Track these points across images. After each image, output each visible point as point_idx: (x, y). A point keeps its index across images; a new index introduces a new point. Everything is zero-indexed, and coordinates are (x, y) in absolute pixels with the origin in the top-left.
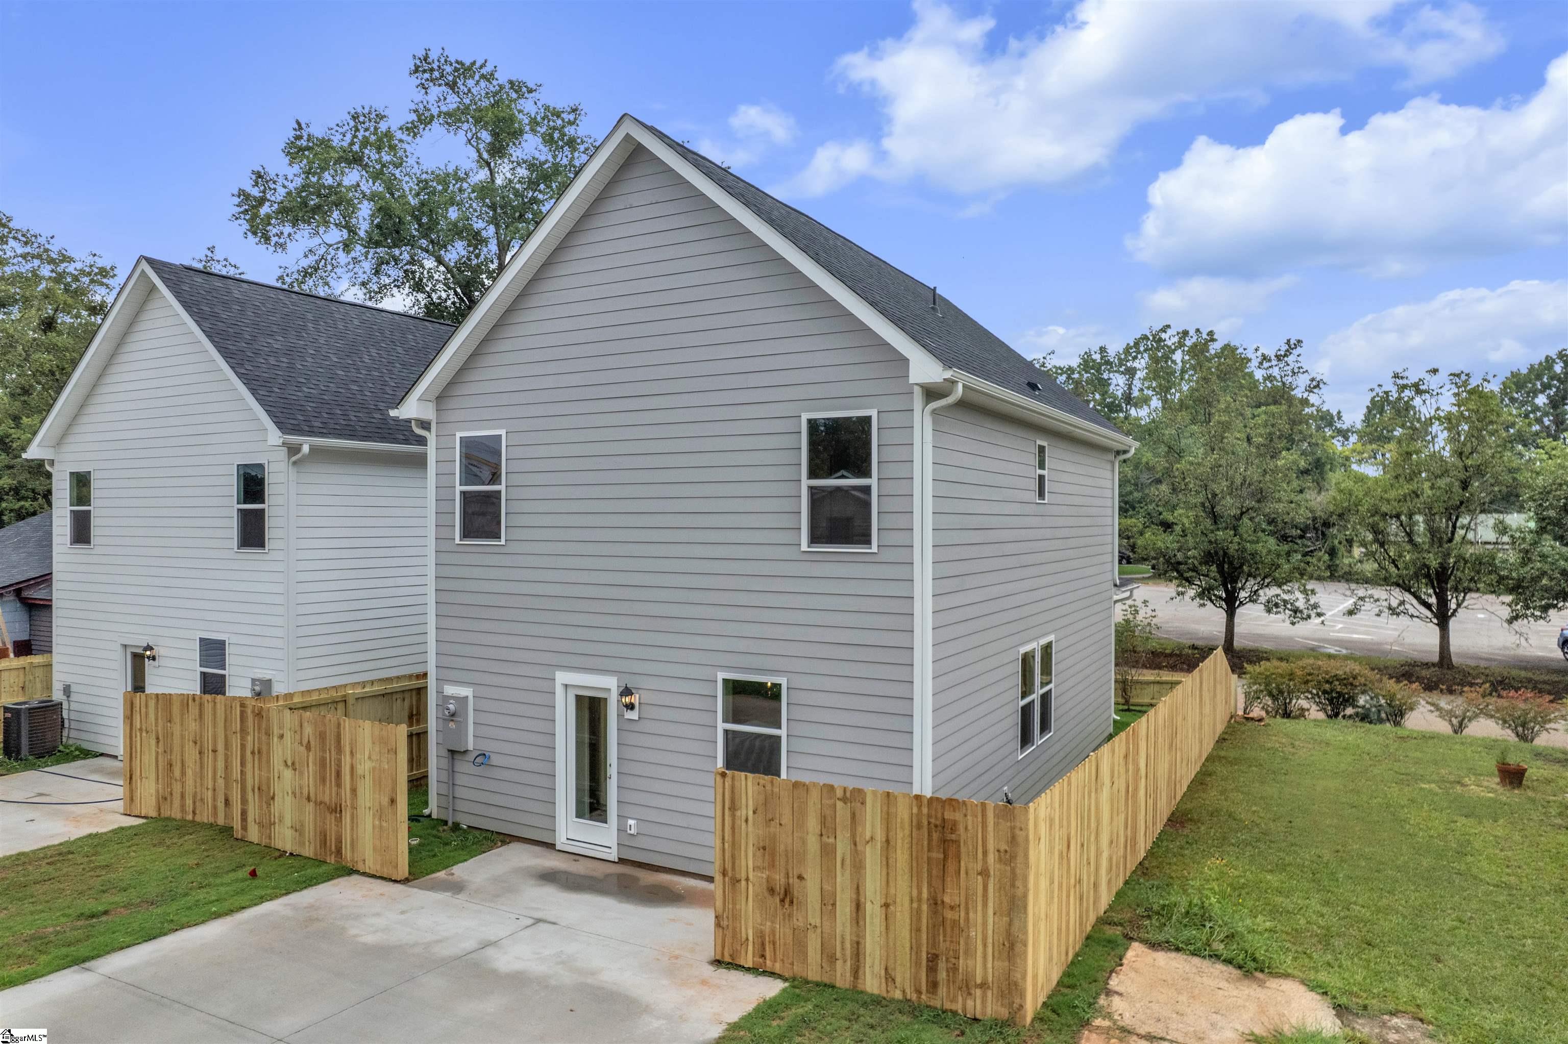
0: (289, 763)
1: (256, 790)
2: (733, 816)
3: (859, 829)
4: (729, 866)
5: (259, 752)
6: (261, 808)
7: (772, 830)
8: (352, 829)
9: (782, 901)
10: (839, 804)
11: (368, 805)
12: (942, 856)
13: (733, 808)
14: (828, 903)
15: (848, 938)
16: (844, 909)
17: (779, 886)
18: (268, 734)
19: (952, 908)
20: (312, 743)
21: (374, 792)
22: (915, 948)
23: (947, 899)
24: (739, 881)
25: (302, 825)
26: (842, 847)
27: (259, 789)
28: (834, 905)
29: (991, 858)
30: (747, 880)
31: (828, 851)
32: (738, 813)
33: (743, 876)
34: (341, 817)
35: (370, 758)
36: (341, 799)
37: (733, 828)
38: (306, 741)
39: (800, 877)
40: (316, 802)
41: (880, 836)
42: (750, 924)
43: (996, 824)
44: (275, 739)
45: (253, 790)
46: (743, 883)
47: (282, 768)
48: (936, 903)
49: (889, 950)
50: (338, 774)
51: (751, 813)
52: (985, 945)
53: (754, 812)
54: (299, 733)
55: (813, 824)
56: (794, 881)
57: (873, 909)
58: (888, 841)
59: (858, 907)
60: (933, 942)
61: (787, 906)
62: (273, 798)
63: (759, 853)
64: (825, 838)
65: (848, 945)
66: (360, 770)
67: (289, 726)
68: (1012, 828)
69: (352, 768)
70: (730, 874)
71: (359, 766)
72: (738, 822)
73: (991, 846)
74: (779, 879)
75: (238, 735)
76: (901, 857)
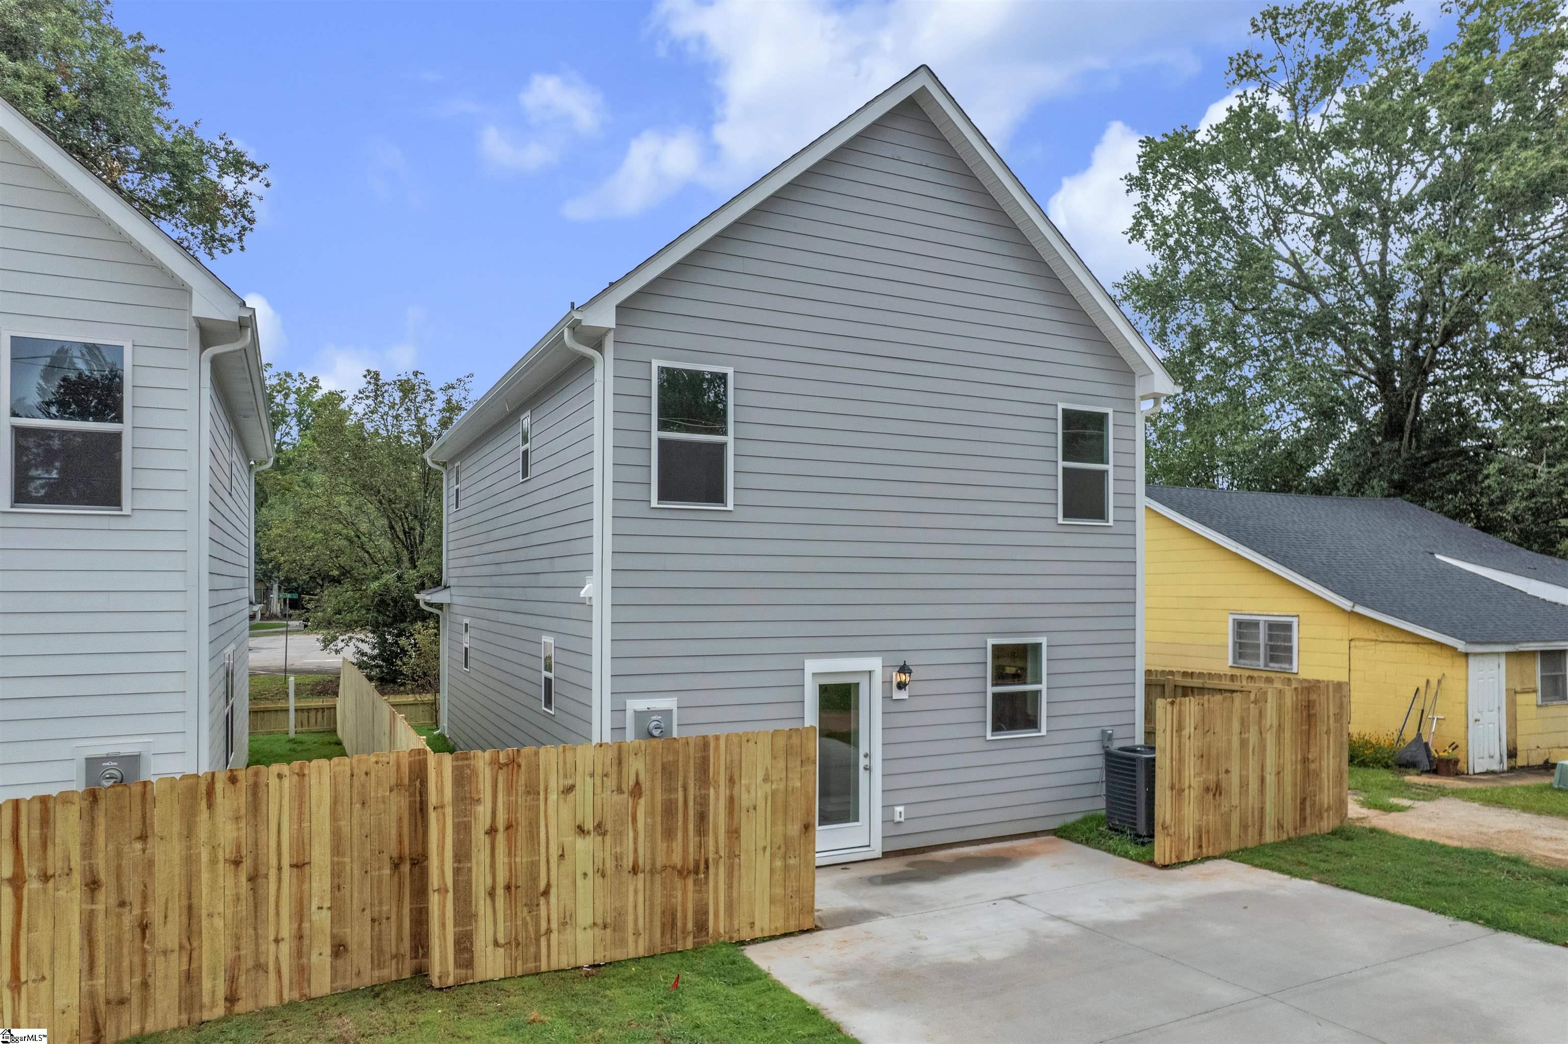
0: (589, 825)
1: (500, 891)
2: (1180, 736)
3: (1264, 722)
4: (1176, 781)
5: (509, 827)
6: (512, 916)
7: (1208, 739)
8: (730, 886)
9: (1214, 795)
10: (1252, 705)
11: (761, 844)
12: (1307, 727)
13: (1180, 729)
14: (1244, 785)
15: (1256, 806)
16: (1254, 785)
17: (1212, 786)
18: (532, 790)
19: (1313, 761)
20: (646, 785)
21: (773, 823)
22: (1294, 799)
23: (1310, 756)
24: (1183, 790)
25: (620, 914)
26: (1253, 738)
27: (508, 888)
28: (1248, 784)
29: (1332, 720)
30: (1190, 787)
31: (1244, 743)
32: (1183, 733)
33: (1187, 784)
34: (707, 878)
35: (766, 780)
36: (707, 852)
37: (1180, 747)
38: (632, 782)
39: (1227, 771)
40: (653, 872)
41: (1275, 723)
42: (1191, 825)
43: (1334, 697)
44: (553, 797)
45: (492, 894)
46: (1187, 791)
47: (568, 840)
48: (1305, 760)
49: (1280, 804)
50: (702, 817)
51: (1192, 730)
52: (1329, 782)
53: (1195, 729)
54: (614, 776)
55: (1236, 726)
56: (1223, 776)
57: (1270, 779)
58: (1280, 725)
59: (1263, 780)
60: (1303, 790)
61: (1217, 797)
62: (546, 893)
63: (1199, 762)
64: (1243, 736)
65: (1256, 813)
66: (745, 800)
67: (589, 769)
68: (1341, 698)
69: (731, 800)
70: (1177, 787)
71: (744, 796)
72: (1183, 740)
73: (1331, 714)
74: (1212, 777)
75: (449, 811)
76: (1287, 735)
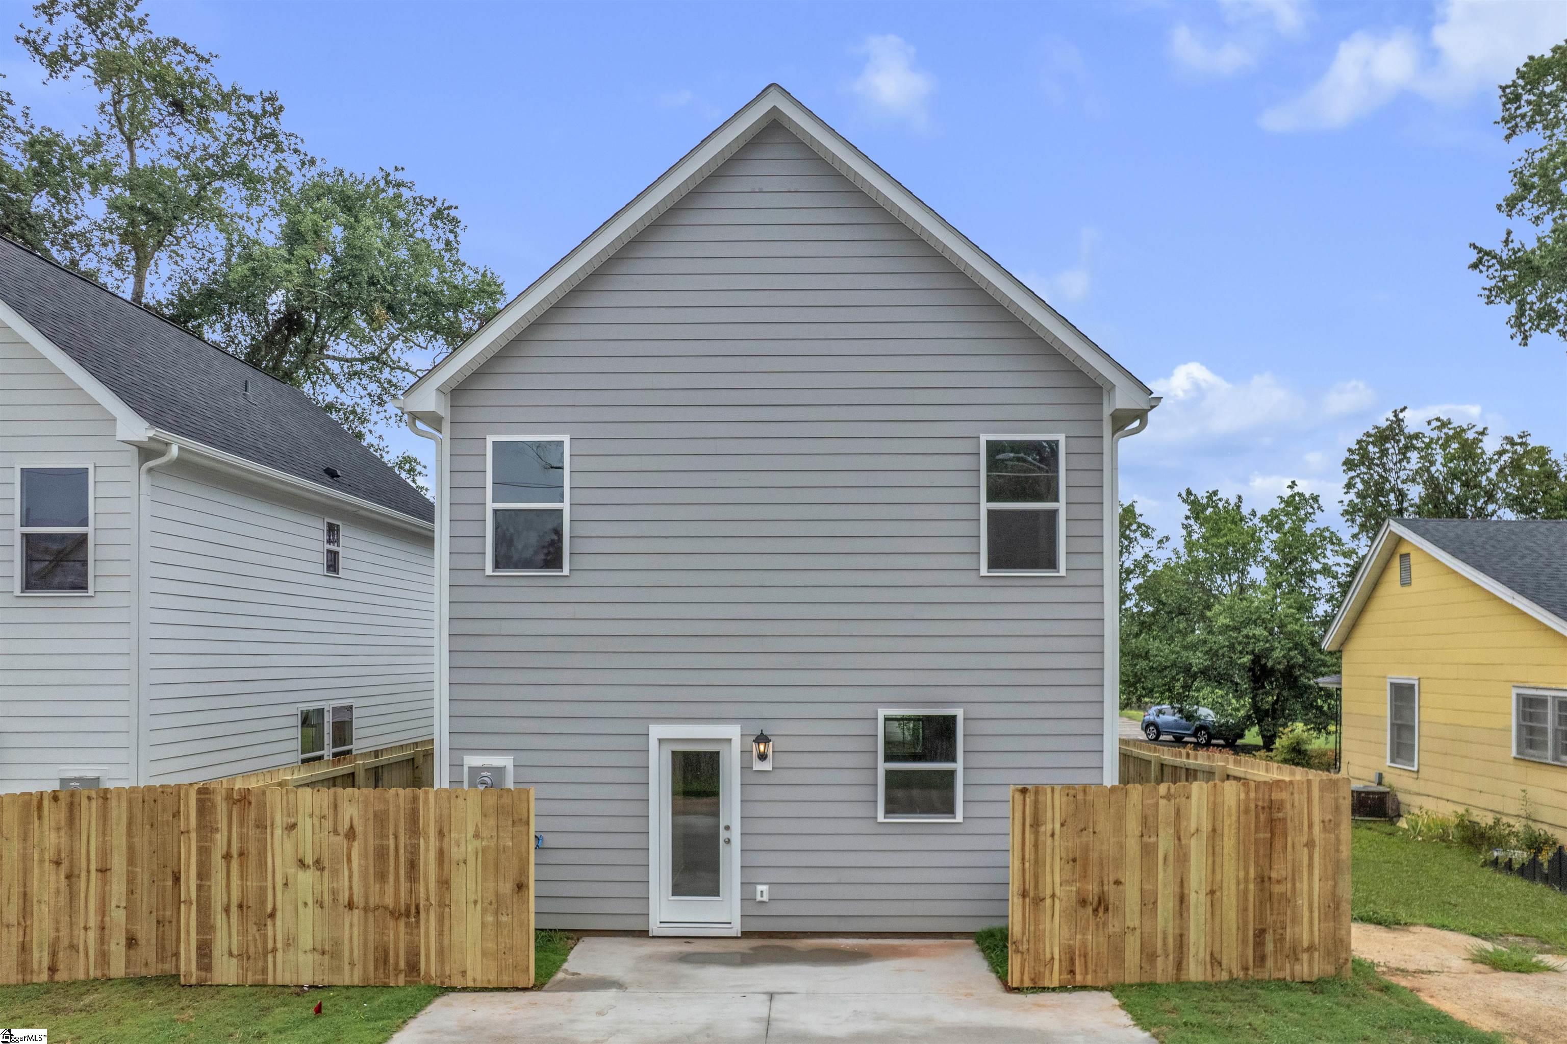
0: (309, 860)
1: (234, 909)
2: (1036, 833)
3: (1184, 824)
4: (1030, 886)
5: (241, 854)
6: (243, 932)
7: (1084, 839)
8: (441, 934)
9: (1096, 911)
10: (1162, 802)
11: (471, 897)
12: (1269, 835)
13: (1036, 824)
14: (1148, 903)
15: (1170, 931)
16: (1166, 905)
17: (1092, 898)
18: (261, 825)
19: (1279, 882)
20: (359, 829)
21: (484, 879)
22: (1242, 928)
23: (1274, 875)
24: (1043, 899)
25: (337, 943)
26: (1165, 843)
27: (240, 906)
28: (1155, 903)
29: (1317, 829)
30: (1053, 896)
31: (1148, 851)
32: (1042, 829)
33: (1048, 892)
34: (418, 922)
35: (476, 836)
36: (418, 898)
37: (1036, 846)
38: (347, 826)
39: (1118, 883)
40: (366, 909)
41: (1206, 827)
42: (1056, 941)
43: (1321, 798)
44: (278, 832)
45: (227, 910)
46: (1048, 901)
47: (291, 871)
48: (1263, 880)
49: (1215, 933)
50: (413, 865)
51: (1057, 826)
52: (1311, 911)
53: (1062, 825)
54: (331, 818)
55: (1133, 826)
56: (1110, 888)
57: (1197, 899)
58: (1214, 830)
59: (1182, 899)
60: (1260, 916)
61: (1101, 914)
62: (272, 915)
63: (1068, 867)
64: (1146, 839)
65: (1170, 940)
66: (456, 853)
67: (309, 811)
68: (1336, 799)
69: (441, 853)
70: (1032, 894)
71: (454, 849)
72: (1042, 838)
73: (1316, 819)
74: (1092, 889)
75: (193, 835)
76: (1229, 843)
